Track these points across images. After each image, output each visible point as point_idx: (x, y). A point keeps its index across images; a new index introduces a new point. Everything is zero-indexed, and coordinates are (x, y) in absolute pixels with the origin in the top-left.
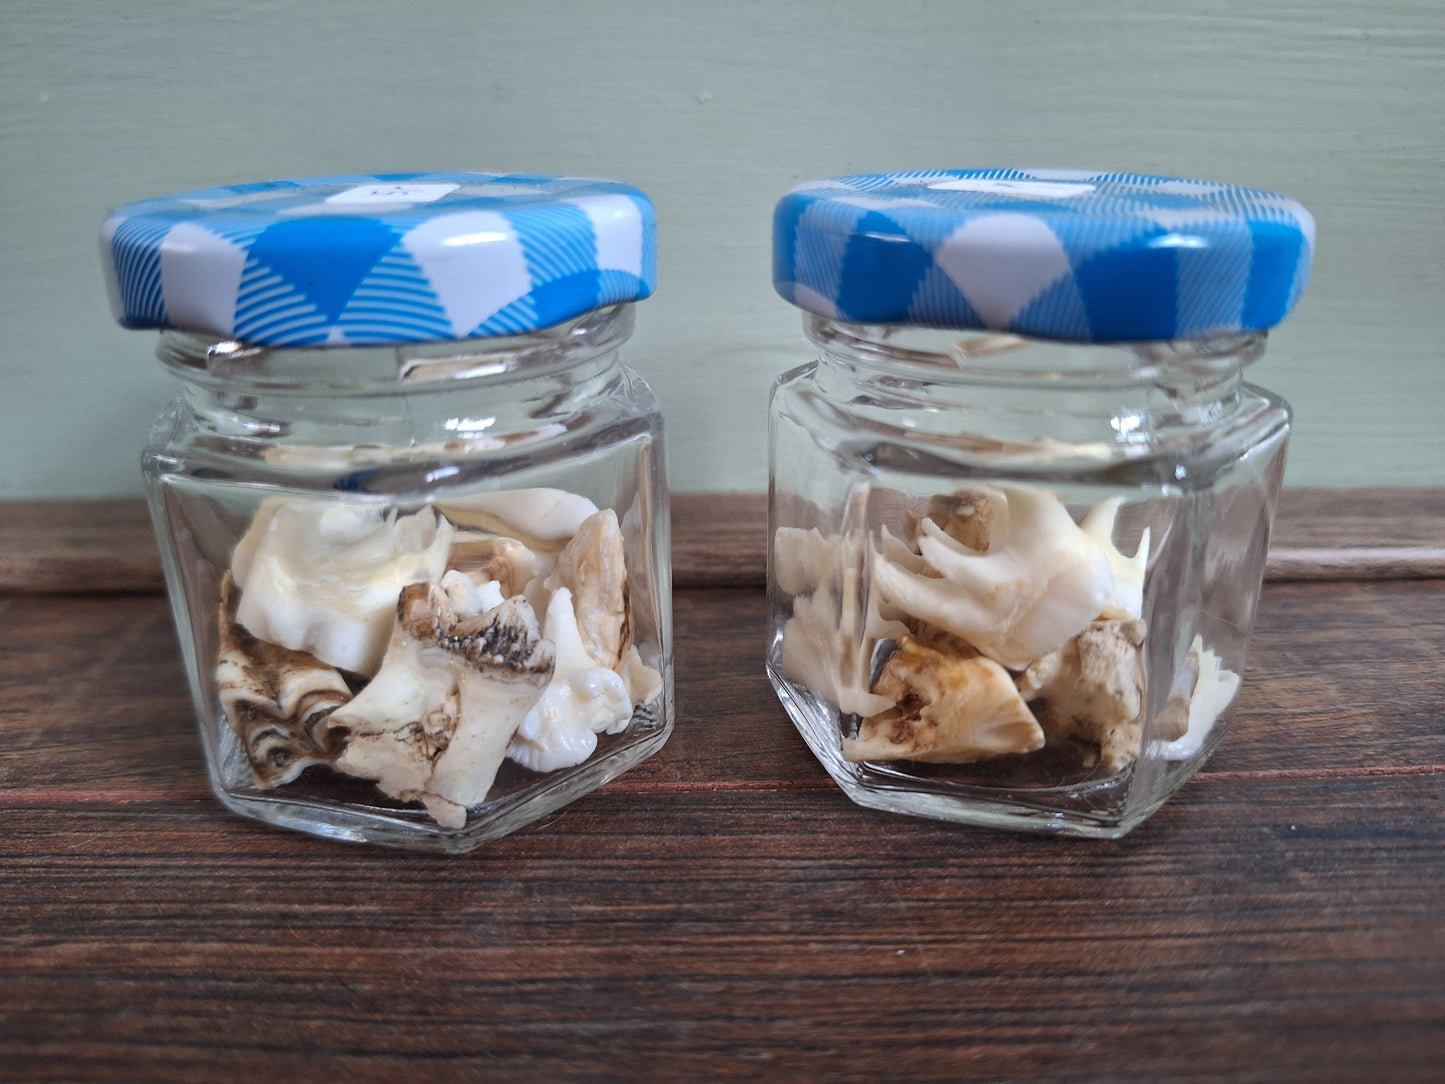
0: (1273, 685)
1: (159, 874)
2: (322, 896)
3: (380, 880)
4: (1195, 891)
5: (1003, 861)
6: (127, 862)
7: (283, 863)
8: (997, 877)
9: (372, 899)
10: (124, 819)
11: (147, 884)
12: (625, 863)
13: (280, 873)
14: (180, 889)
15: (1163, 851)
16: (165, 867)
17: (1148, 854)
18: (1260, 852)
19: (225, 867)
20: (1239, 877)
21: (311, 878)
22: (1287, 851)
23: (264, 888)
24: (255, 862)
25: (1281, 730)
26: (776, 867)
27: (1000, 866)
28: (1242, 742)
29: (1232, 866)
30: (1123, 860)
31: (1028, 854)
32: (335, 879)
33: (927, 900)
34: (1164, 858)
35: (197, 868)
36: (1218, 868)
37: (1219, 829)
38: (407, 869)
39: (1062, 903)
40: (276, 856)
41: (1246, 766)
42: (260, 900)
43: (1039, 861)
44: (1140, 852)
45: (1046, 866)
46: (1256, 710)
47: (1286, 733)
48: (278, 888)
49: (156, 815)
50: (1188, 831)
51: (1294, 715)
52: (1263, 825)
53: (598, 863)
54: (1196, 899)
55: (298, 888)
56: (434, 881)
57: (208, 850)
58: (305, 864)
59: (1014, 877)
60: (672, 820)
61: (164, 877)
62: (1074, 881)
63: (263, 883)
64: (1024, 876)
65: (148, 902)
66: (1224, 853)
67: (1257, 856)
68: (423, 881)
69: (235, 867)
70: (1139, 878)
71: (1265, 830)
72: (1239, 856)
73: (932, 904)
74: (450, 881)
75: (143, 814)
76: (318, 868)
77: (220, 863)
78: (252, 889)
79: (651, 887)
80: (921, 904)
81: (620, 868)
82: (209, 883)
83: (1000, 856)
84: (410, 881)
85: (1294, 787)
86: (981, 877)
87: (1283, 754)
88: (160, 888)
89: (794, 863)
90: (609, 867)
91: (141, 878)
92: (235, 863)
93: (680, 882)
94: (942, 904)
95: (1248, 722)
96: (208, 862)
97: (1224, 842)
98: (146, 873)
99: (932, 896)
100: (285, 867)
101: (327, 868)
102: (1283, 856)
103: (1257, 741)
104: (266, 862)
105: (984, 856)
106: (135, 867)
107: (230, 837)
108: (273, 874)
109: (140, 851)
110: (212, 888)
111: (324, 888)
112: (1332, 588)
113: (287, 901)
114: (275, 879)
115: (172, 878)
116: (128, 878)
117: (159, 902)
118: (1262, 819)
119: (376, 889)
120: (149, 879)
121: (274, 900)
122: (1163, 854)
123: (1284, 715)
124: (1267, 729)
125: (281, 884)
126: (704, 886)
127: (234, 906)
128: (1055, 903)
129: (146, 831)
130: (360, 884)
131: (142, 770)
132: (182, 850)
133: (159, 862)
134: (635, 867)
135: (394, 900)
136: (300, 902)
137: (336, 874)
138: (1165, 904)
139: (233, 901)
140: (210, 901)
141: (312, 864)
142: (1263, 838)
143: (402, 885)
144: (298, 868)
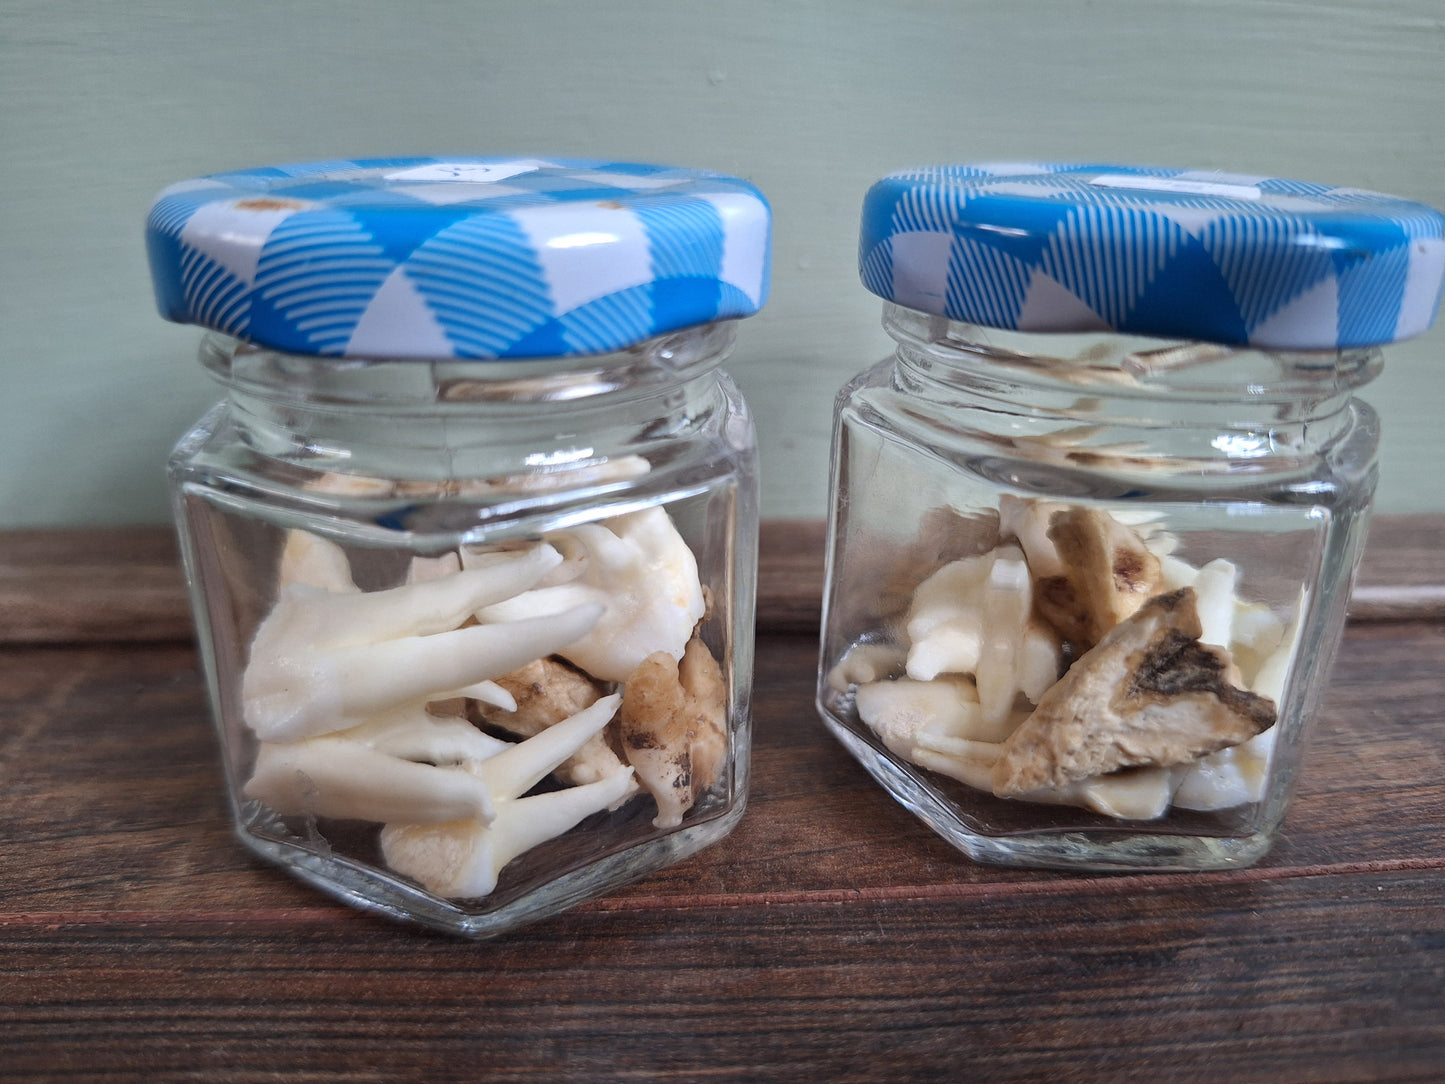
0: (1368, 751)
1: (101, 1029)
2: (306, 1060)
3: (377, 1037)
4: (1346, 1024)
5: (1121, 992)
6: (59, 1014)
7: (254, 1011)
8: (1117, 1013)
9: (371, 1063)
10: (56, 951)
11: (86, 1045)
12: (674, 1008)
13: (252, 1027)
14: (128, 1051)
15: (1298, 970)
16: (108, 1020)
17: (1281, 975)
18: (1405, 968)
19: (184, 1018)
20: (1388, 1002)
21: (291, 1034)
22: (1435, 966)
23: (234, 1048)
24: (220, 1011)
25: (1389, 807)
26: (857, 1011)
27: (1120, 999)
28: (1352, 824)
29: (1377, 989)
30: (1256, 984)
31: (1149, 981)
32: (320, 1035)
33: (1043, 1050)
34: (1300, 980)
35: (150, 1019)
36: (1362, 991)
37: (1352, 938)
38: (408, 1020)
39: (1199, 1046)
40: (245, 1002)
41: (1363, 856)
42: (230, 1065)
43: (1162, 989)
44: (1272, 972)
45: (1172, 996)
46: (1358, 784)
47: (1396, 812)
48: (250, 1049)
49: (94, 945)
50: (1319, 943)
51: (1400, 788)
52: (1400, 932)
53: (641, 1009)
54: (1347, 1034)
55: (276, 1049)
56: (442, 1037)
57: (162, 994)
58: (282, 1013)
59: (1138, 1012)
60: (723, 948)
61: (106, 1035)
62: (1208, 1015)
63: (234, 1042)
64: (1150, 1011)
65: (88, 1071)
66: (1364, 970)
67: (1402, 973)
68: (428, 1038)
69: (195, 1018)
70: (1279, 1008)
71: (1404, 938)
72: (1383, 974)
73: (1049, 1054)
74: (462, 1038)
75: (77, 944)
76: (298, 1019)
77: (177, 1013)
78: (220, 1049)
79: (710, 1041)
80: (1038, 1055)
81: (670, 1016)
82: (165, 1042)
83: (1117, 985)
84: (416, 1037)
85: (1422, 881)
86: (1100, 1014)
87: (1398, 838)
88: (103, 1050)
89: (878, 1005)
90: (656, 1016)
91: (78, 1037)
92: (195, 1013)
93: (745, 1034)
94: (1062, 1054)
95: (1352, 798)
96: (162, 1012)
97: (1361, 955)
98: (84, 1029)
99: (1047, 1043)
100: (258, 1018)
101: (309, 1019)
102: (1431, 974)
103: (1368, 822)
104: (233, 1011)
105: (1099, 986)
106: (69, 1021)
107: (187, 976)
108: (244, 1029)
109: (76, 997)
110: (169, 1049)
111: (309, 1048)
112: (1401, 629)
113: (264, 1068)
114: (246, 1035)
115: (120, 1036)
116: (62, 1037)
117: (102, 1071)
118: (1397, 924)
119: (372, 1050)
120: (88, 1037)
121: (248, 1067)
122: (1300, 974)
123: (1389, 788)
124: (1375, 806)
125: (255, 1043)
126: (775, 1040)
127: (197, 1075)
128: (1191, 1047)
129: (81, 968)
130: (353, 1043)
131: (74, 882)
132: (128, 994)
133: (100, 1012)
134: (689, 1015)
135: (397, 1065)
136: (281, 1069)
137: (322, 1027)
138: (1313, 1043)
139: (197, 1068)
140: (168, 1069)
141: (291, 1013)
142: (1404, 950)
143: (404, 1044)
144: (274, 1019)
